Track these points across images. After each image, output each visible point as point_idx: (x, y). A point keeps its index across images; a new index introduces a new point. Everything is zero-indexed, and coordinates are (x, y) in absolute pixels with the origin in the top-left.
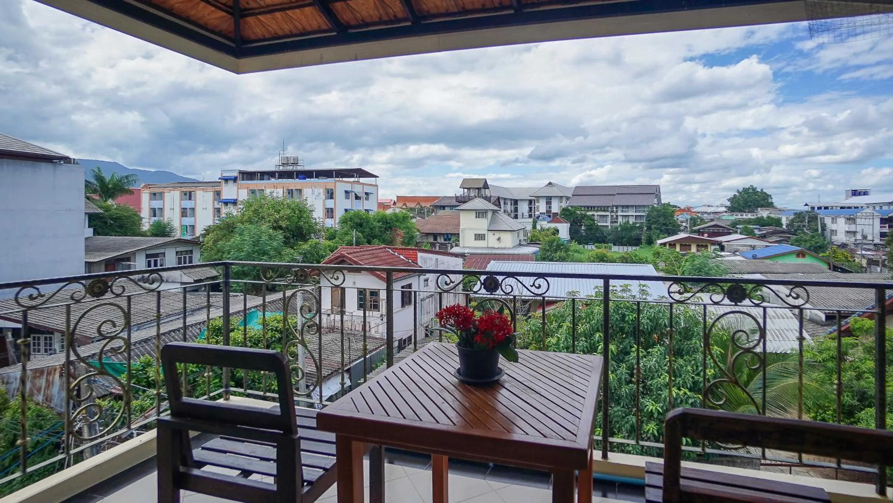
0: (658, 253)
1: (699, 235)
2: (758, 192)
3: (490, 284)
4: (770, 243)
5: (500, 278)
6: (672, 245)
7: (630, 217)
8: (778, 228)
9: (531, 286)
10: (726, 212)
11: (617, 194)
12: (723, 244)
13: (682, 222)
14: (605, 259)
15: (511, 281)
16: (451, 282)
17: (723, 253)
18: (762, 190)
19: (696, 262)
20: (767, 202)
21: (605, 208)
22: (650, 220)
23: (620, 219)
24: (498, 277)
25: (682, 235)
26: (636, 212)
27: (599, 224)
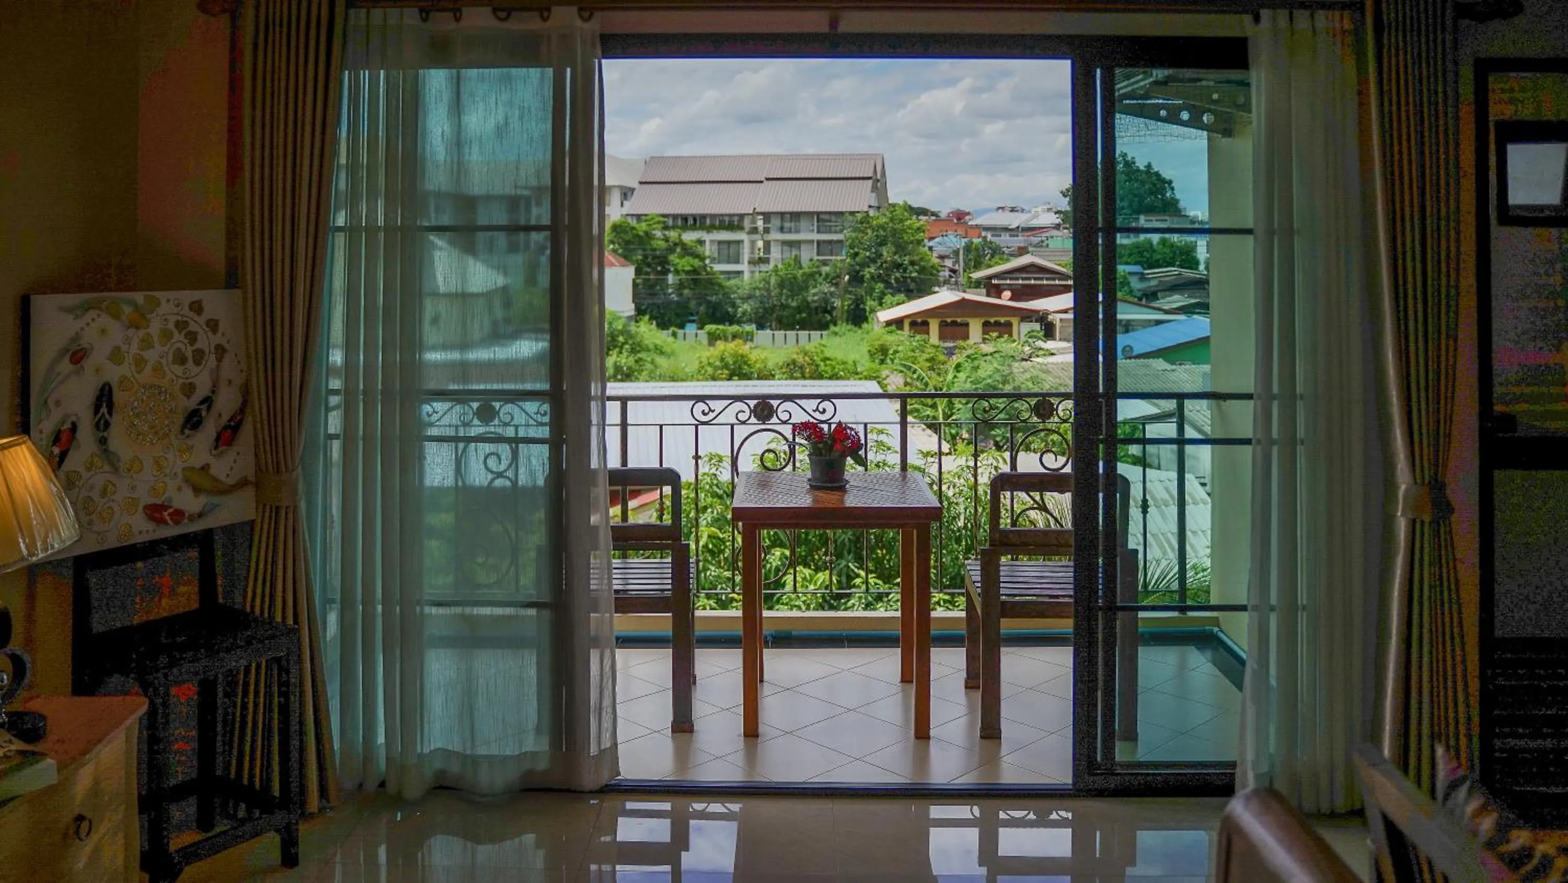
0: (883, 350)
1: (988, 295)
2: (1138, 170)
3: (763, 410)
4: (1167, 312)
5: (775, 403)
6: (919, 324)
7: (803, 247)
8: (1188, 273)
9: (814, 411)
10: (1057, 227)
11: (768, 179)
12: (1050, 317)
13: (942, 257)
14: (746, 369)
15: (788, 405)
16: (711, 411)
17: (1050, 345)
18: (1149, 166)
19: (981, 373)
20: (1162, 199)
21: (732, 223)
22: (856, 254)
23: (776, 254)
24: (772, 402)
25: (944, 296)
26: (818, 232)
27: (718, 267)
